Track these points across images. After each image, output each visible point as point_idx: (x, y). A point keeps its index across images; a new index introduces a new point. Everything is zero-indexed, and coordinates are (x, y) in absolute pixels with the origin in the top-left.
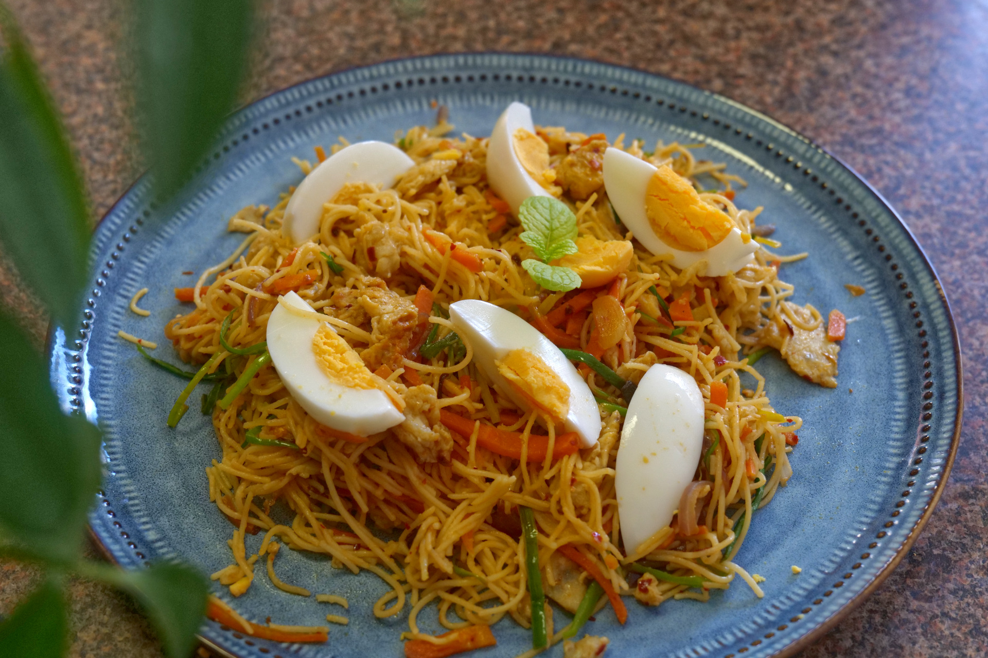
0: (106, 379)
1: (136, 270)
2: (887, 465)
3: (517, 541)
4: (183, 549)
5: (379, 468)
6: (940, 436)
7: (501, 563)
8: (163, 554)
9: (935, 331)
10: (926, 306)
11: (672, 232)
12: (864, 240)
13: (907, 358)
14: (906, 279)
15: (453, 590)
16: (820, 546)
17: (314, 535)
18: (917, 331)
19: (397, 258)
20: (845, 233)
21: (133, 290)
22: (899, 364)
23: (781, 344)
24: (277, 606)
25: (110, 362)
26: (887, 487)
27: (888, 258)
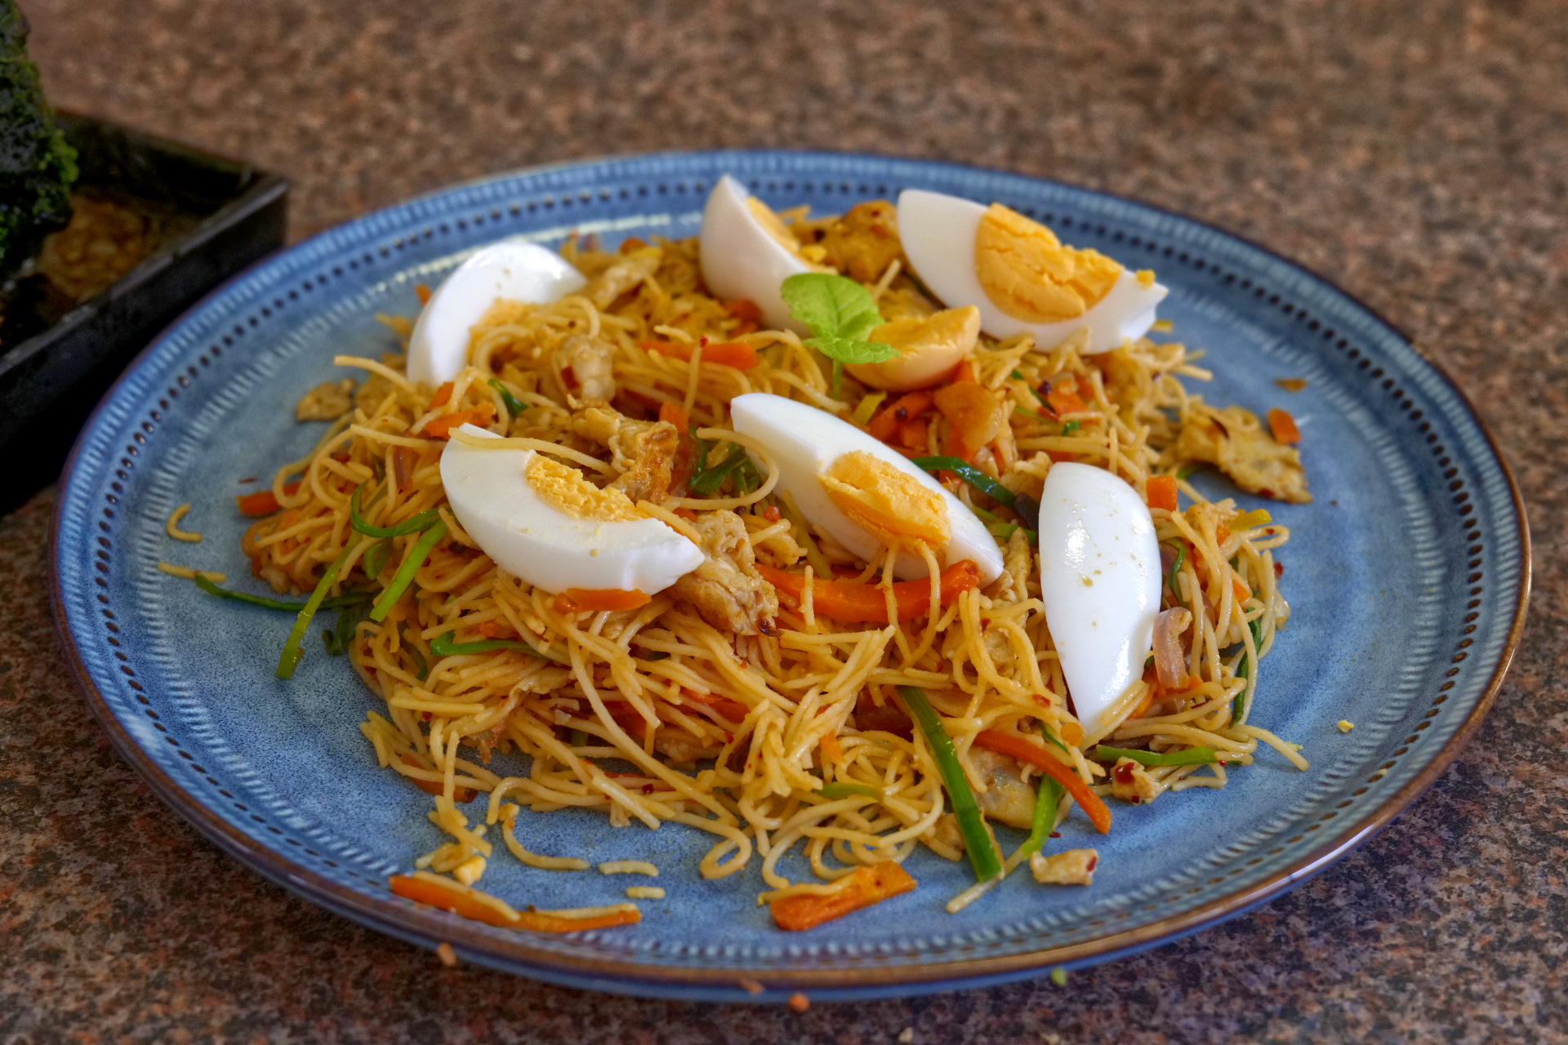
0: (155, 628)
1: (163, 483)
2: (1427, 581)
3: (910, 739)
4: (356, 836)
5: (666, 655)
6: (1497, 524)
7: (891, 775)
8: (327, 844)
9: (1436, 408)
10: (1409, 380)
11: (1027, 297)
12: (1284, 321)
13: (1404, 451)
14: (1365, 353)
15: (825, 822)
16: (1367, 694)
17: (578, 782)
18: (1405, 414)
19: (608, 381)
20: (1252, 319)
21: (166, 510)
22: (1393, 461)
23: (1215, 452)
24: (538, 891)
25: (155, 606)
26: (1438, 607)
27: (1329, 334)
